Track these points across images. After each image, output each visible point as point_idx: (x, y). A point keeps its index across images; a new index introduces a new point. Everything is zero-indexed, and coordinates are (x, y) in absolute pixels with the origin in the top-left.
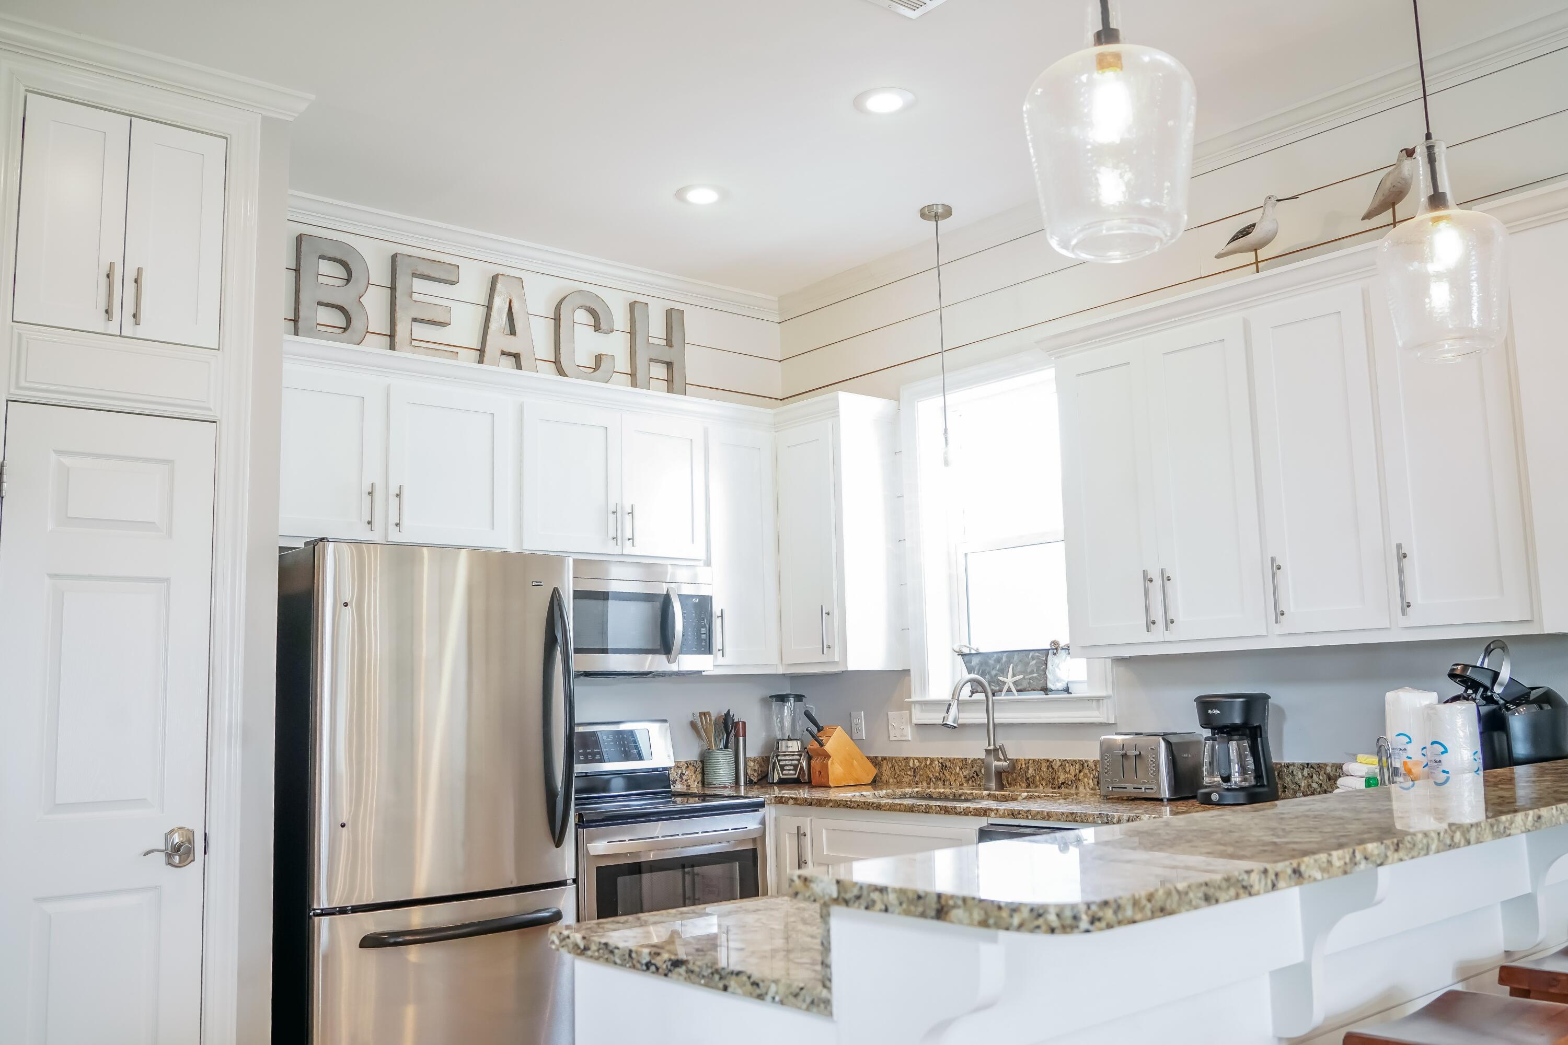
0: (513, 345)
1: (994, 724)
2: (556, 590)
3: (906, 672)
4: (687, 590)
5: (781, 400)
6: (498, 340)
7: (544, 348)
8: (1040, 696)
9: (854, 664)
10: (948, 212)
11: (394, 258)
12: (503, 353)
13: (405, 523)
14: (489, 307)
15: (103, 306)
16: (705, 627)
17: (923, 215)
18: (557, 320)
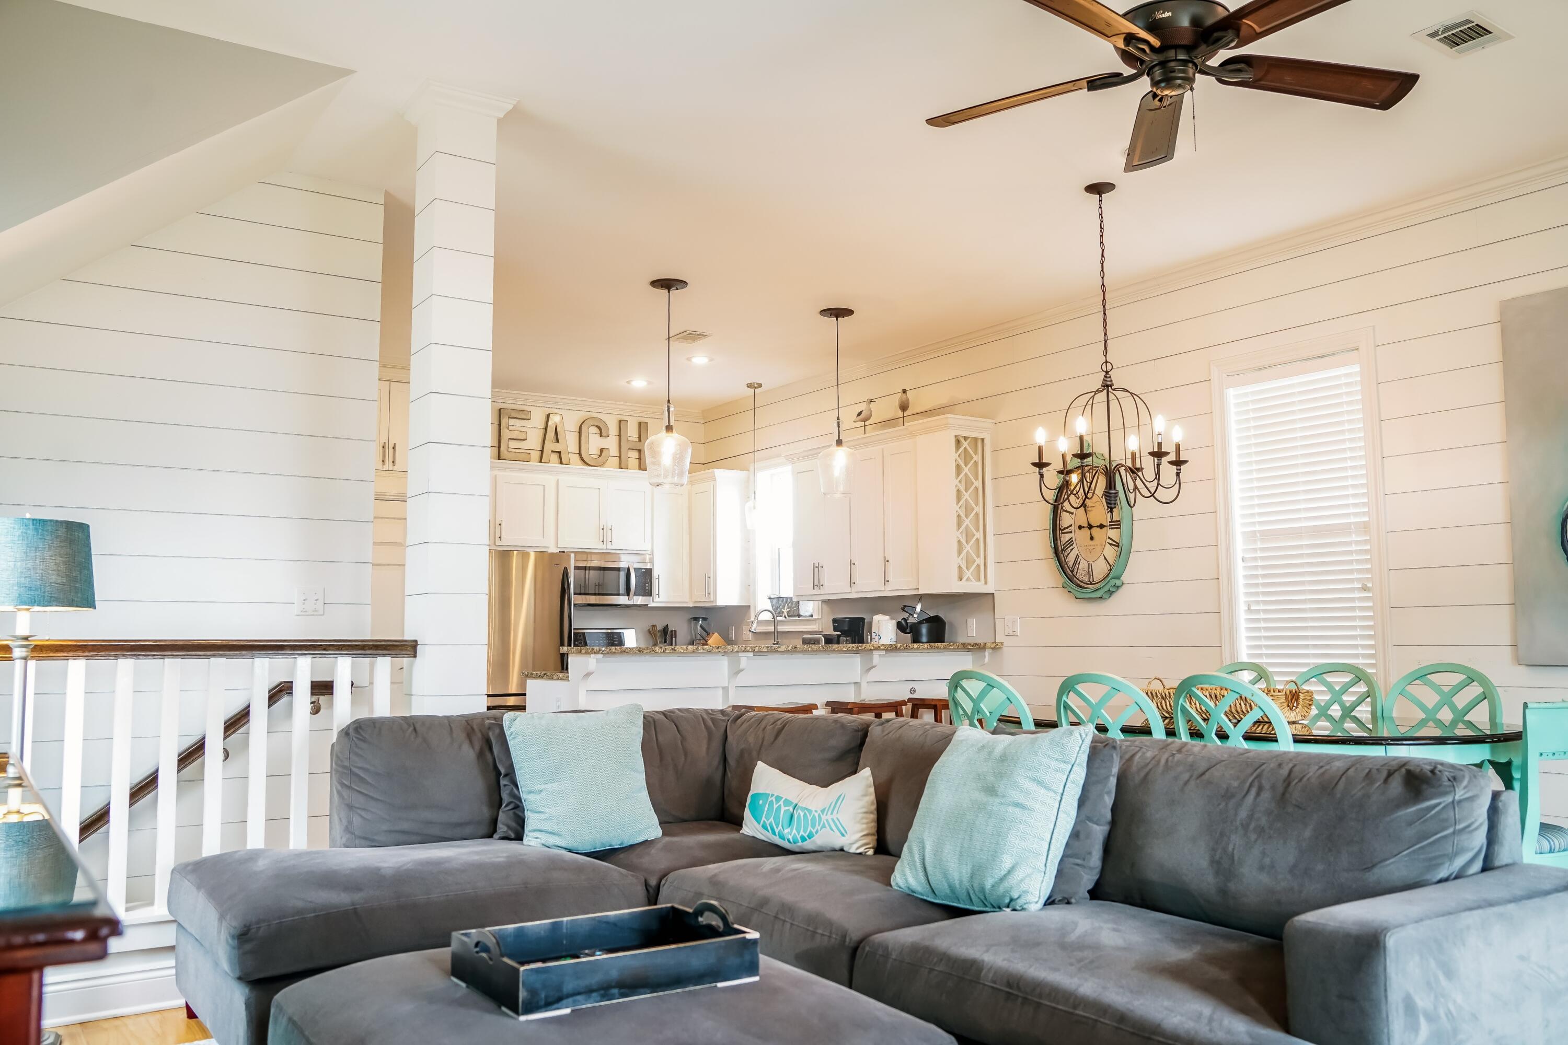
0: (557, 447)
1: (777, 632)
2: (566, 568)
3: (749, 606)
4: (637, 566)
5: (704, 464)
6: (550, 445)
7: (573, 446)
8: (797, 618)
9: (721, 602)
10: (760, 386)
11: (500, 410)
12: (552, 451)
13: (504, 536)
14: (546, 429)
15: (381, 459)
16: (648, 583)
17: (748, 387)
18: (580, 432)
